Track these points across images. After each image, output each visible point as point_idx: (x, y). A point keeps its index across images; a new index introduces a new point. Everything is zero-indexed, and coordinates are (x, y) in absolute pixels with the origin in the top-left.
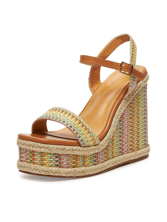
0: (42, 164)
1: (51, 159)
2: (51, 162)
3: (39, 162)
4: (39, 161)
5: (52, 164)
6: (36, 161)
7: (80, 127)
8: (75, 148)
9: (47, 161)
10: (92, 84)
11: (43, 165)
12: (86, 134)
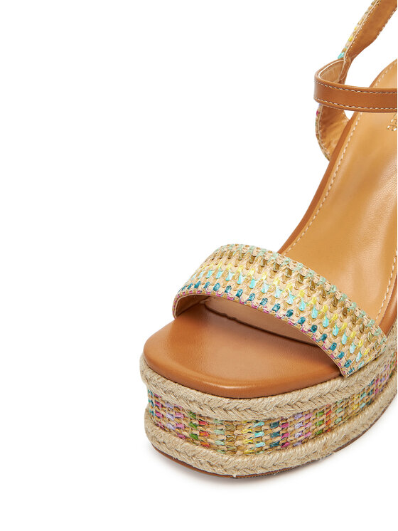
0: (231, 448)
1: (261, 434)
2: (259, 440)
3: (223, 443)
4: (222, 441)
5: (261, 444)
6: (210, 440)
7: (338, 320)
8: (326, 387)
9: (246, 441)
10: (324, 126)
11: (234, 452)
12: (348, 330)
